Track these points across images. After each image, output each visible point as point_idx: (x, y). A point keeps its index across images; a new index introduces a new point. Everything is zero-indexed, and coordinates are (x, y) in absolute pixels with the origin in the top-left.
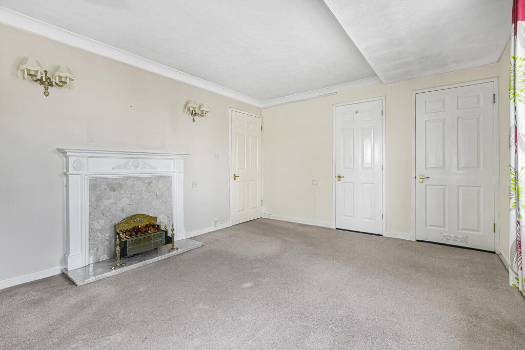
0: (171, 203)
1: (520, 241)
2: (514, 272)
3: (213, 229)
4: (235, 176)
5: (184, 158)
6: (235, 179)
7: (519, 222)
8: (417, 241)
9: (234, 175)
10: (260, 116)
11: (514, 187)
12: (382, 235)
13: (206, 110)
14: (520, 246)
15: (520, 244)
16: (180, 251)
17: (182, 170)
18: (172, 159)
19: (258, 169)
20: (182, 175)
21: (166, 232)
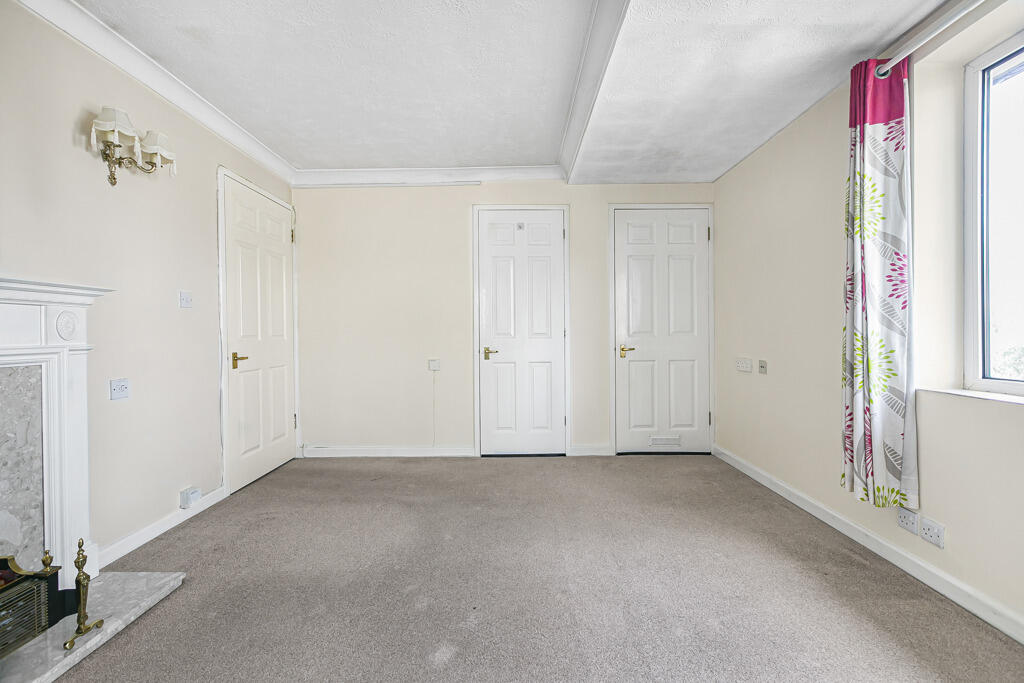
0: (37, 464)
1: (870, 436)
2: (862, 480)
3: (178, 517)
4: (236, 358)
5: (89, 300)
6: (235, 367)
7: (868, 409)
8: (619, 454)
9: (235, 355)
10: (287, 206)
11: (861, 359)
12: (564, 455)
13: (165, 155)
14: (871, 443)
15: (871, 440)
16: (112, 627)
17: (84, 344)
18: (39, 303)
19: (285, 338)
20: (83, 357)
21: (52, 578)
